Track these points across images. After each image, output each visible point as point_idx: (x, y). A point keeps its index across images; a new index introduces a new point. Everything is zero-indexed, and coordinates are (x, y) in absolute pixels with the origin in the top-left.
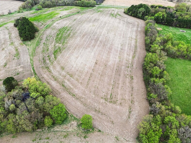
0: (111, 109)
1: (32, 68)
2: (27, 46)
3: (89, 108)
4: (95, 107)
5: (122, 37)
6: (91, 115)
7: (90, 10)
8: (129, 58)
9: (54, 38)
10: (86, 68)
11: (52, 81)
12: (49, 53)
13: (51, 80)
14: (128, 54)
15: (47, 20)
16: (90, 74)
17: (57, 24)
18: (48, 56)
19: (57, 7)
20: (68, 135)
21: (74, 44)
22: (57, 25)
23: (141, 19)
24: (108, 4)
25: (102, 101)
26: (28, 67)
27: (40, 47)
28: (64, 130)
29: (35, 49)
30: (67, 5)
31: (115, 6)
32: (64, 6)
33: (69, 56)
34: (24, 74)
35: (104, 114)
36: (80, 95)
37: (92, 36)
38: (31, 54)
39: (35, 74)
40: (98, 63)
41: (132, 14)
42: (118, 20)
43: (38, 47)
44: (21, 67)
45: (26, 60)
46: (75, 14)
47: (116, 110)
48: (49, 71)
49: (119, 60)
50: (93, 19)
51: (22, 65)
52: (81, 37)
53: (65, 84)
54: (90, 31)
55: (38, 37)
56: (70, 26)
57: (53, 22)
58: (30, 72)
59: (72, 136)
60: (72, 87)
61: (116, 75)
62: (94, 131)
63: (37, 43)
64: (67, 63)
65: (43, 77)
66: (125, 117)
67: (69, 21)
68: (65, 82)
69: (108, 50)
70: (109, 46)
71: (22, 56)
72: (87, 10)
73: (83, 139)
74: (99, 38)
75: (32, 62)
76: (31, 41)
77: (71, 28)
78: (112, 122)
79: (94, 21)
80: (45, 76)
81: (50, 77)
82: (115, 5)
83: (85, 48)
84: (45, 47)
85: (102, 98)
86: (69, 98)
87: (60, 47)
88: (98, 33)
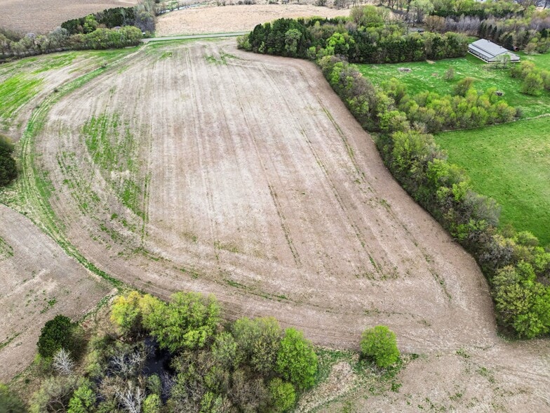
0: (398, 293)
1: (88, 270)
2: (13, 205)
3: (347, 314)
4: (359, 304)
5: (286, 111)
6: (364, 328)
7: (135, 56)
8: (343, 160)
9: (86, 159)
10: (257, 215)
11: (189, 284)
12: (108, 206)
13: (183, 280)
14: (335, 150)
15: (12, 108)
16: (281, 228)
17: (61, 112)
18: (114, 216)
19: (15, 63)
20: (350, 404)
21: (166, 160)
22: (64, 117)
23: (299, 57)
24: (173, 32)
25: (363, 283)
26: (70, 271)
27: (60, 195)
28: (331, 398)
29: (48, 209)
30: (45, 53)
31: (198, 34)
32: (36, 54)
33: (180, 198)
34: (76, 293)
35: (394, 313)
36: (299, 290)
37: (203, 127)
38: (48, 227)
39: (115, 282)
40: (278, 192)
41: (267, 48)
42: (240, 72)
43: (54, 198)
44: (46, 278)
45: (47, 250)
46: (99, 74)
47: (408, 290)
48: (152, 258)
49: (324, 171)
50: (169, 81)
51: (44, 271)
52: (173, 135)
53: (234, 277)
54: (188, 114)
55: (30, 168)
56: (110, 111)
57: (41, 109)
58: (92, 283)
59: (362, 401)
60: (259, 278)
61: (345, 209)
62: (401, 363)
63: (40, 188)
64: (191, 220)
65: (149, 282)
66: (441, 300)
67: (94, 99)
68: (229, 273)
69: (278, 152)
70: (270, 140)
71: (18, 243)
72: (124, 55)
73: (391, 394)
74: (227, 127)
75: (71, 250)
76: (15, 186)
77: (122, 118)
78: (426, 324)
79: (175, 82)
80: (152, 276)
81: (173, 274)
82: (195, 32)
83: (211, 164)
84: (77, 192)
85: (357, 276)
86: (276, 310)
87: (128, 179)
88: (215, 115)
